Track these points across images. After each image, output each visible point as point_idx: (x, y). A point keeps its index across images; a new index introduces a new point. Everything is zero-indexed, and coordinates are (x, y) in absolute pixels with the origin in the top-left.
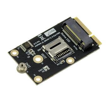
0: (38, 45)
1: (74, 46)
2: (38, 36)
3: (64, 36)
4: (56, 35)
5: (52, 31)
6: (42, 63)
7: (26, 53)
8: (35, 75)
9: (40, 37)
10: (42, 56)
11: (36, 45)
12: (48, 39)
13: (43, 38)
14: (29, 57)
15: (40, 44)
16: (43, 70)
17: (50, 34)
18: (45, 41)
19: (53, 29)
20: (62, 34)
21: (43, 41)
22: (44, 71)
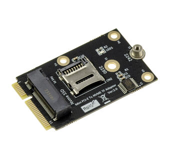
0: (111, 88)
1: (55, 82)
2: (110, 101)
3: (69, 99)
4: (82, 101)
5: (88, 108)
6: (106, 59)
7: (129, 76)
8: (119, 42)
9: (106, 99)
10: (106, 70)
11: (114, 88)
12: (94, 95)
13: (103, 98)
14: (125, 70)
15: (108, 89)
16: (107, 48)
17: (91, 103)
18: (100, 93)
19: (85, 111)
20: (72, 103)
21: (103, 94)
22: (105, 47)
